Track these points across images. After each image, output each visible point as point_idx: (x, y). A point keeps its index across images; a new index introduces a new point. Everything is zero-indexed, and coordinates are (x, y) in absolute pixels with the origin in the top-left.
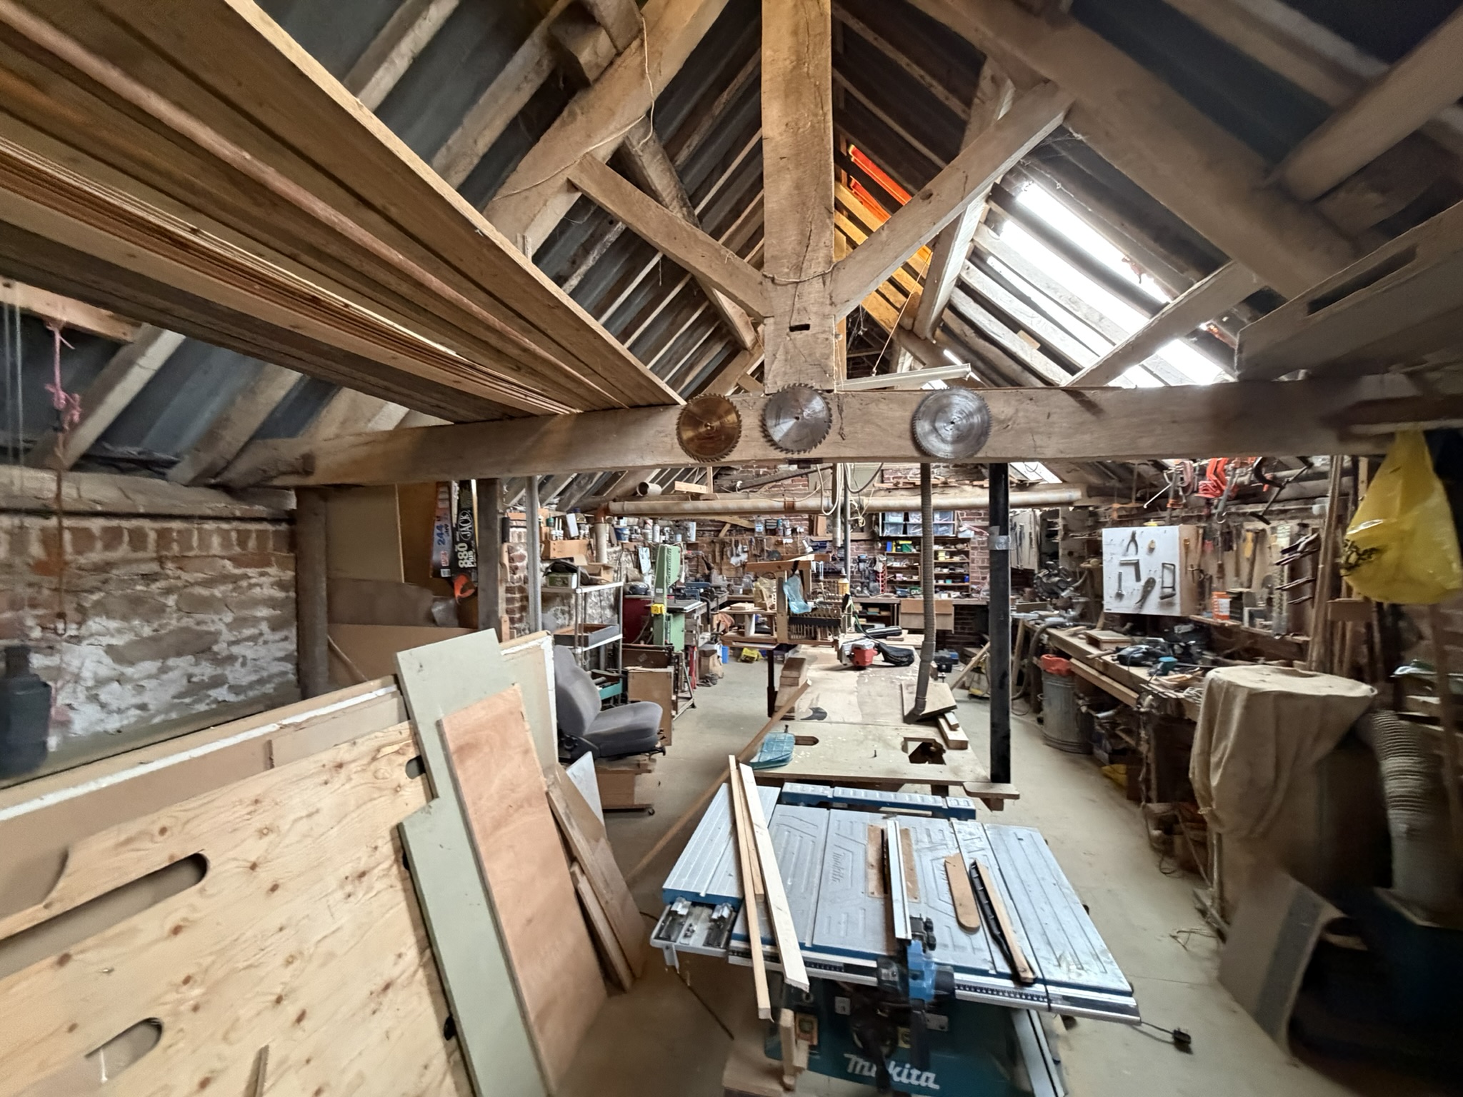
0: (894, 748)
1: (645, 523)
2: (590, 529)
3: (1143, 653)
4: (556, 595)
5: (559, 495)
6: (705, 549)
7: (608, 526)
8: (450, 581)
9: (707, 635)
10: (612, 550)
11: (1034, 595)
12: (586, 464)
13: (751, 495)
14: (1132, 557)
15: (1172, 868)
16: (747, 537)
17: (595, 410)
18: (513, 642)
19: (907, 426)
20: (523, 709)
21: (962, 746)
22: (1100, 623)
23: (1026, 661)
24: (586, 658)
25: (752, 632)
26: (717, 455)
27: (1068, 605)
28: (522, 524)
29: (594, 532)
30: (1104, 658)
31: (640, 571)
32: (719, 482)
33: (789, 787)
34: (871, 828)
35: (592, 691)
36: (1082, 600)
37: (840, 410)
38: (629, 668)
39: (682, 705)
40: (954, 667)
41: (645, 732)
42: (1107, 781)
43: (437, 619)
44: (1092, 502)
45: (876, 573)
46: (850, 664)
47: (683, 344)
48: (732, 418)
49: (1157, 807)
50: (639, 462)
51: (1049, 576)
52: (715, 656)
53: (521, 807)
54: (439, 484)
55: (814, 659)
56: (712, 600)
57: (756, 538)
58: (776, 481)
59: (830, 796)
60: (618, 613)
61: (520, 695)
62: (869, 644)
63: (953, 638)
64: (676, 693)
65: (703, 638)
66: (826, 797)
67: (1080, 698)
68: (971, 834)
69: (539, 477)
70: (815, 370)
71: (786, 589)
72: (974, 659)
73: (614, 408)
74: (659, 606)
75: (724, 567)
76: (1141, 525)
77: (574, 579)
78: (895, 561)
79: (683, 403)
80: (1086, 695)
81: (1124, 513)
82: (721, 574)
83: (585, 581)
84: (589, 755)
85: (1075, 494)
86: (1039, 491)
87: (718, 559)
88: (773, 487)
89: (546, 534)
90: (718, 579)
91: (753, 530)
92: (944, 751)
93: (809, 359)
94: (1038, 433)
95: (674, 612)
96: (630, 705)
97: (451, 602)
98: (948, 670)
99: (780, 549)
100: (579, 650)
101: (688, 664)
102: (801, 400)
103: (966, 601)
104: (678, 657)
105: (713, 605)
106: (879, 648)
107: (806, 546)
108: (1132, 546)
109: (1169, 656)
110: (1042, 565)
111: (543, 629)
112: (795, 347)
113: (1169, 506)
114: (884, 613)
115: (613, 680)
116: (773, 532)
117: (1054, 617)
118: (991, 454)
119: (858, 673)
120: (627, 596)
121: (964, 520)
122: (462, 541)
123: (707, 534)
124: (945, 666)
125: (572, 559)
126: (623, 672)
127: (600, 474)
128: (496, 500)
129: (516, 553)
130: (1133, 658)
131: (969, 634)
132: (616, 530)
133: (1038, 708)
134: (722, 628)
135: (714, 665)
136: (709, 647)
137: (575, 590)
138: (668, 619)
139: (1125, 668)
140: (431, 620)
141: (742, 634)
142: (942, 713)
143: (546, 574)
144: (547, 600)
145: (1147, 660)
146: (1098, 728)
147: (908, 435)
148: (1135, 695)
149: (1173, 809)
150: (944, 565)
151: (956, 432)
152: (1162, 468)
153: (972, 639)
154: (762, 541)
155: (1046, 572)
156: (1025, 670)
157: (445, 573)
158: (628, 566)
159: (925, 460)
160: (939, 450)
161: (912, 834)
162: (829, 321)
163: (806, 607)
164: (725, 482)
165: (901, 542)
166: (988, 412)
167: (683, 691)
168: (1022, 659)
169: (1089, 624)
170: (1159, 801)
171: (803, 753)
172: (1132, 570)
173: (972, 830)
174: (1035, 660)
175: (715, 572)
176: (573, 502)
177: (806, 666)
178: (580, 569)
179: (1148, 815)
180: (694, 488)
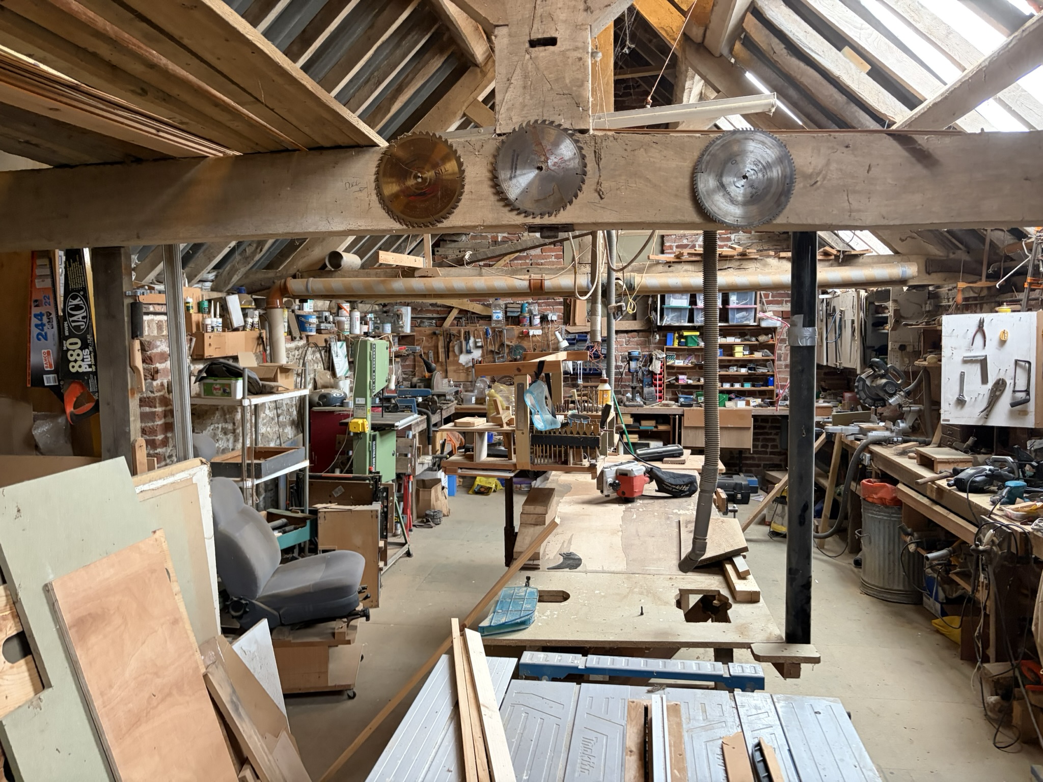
0: (666, 603)
1: (340, 308)
2: (260, 316)
3: (987, 475)
4: (214, 409)
5: (215, 268)
6: (425, 343)
7: (286, 313)
8: (57, 391)
9: (428, 460)
10: (293, 345)
11: (856, 402)
12: (249, 228)
13: (485, 270)
14: (978, 352)
15: (1011, 741)
16: (481, 327)
17: (259, 153)
18: (152, 474)
19: (687, 181)
20: (170, 566)
21: (752, 598)
22: (936, 439)
23: (842, 487)
24: (258, 494)
25: (483, 456)
26: (431, 219)
27: (897, 415)
28: (163, 309)
29: (266, 321)
30: (938, 482)
31: (334, 374)
32: (441, 251)
33: (528, 657)
34: (632, 706)
35: (268, 538)
36: (915, 408)
37: (598, 159)
38: (319, 506)
39: (394, 554)
40: (753, 497)
41: (341, 591)
42: (938, 637)
43: (41, 445)
44: (931, 280)
45: (652, 374)
46: (614, 495)
47: (386, 58)
48: (451, 167)
49: (994, 668)
50: (323, 227)
51: (874, 377)
52: (439, 487)
53: (169, 694)
54: (35, 255)
55: (567, 489)
56: (434, 413)
57: (494, 330)
58: (520, 251)
59: (581, 666)
60: (303, 432)
61: (165, 545)
62: (638, 469)
63: (753, 458)
64: (384, 537)
65: (423, 464)
66: (576, 668)
67: (908, 534)
68: (756, 708)
69: (182, 246)
70: (564, 101)
71: (529, 400)
72: (778, 486)
73: (287, 150)
74: (360, 421)
75: (451, 368)
76: (992, 311)
77: (239, 386)
78: (678, 358)
79: (383, 143)
80: (914, 531)
81: (972, 294)
82: (446, 377)
83: (255, 389)
84: (264, 625)
85: (910, 270)
86: (864, 265)
87: (442, 357)
88: (516, 259)
89: (198, 325)
90: (442, 384)
91: (489, 318)
92: (731, 606)
93: (555, 87)
94: (855, 192)
95: (382, 429)
96: (320, 555)
97: (61, 420)
98: (745, 501)
99: (525, 344)
100: (249, 483)
101: (402, 498)
102: (544, 143)
103: (769, 411)
104: (386, 489)
105: (435, 419)
106: (652, 475)
107: (560, 339)
108: (979, 337)
109: (1018, 479)
110: (866, 362)
111: (196, 456)
112: (537, 69)
113: (1026, 285)
114: (662, 428)
115: (297, 523)
116: (515, 320)
117: (879, 430)
118: (793, 220)
119: (622, 507)
120: (315, 409)
121: (769, 303)
122: (72, 335)
123: (427, 323)
124: (738, 496)
125: (235, 358)
126: (311, 512)
127: (270, 242)
128: (121, 278)
129: (155, 351)
130: (973, 482)
131: (772, 453)
132: (298, 317)
133: (856, 548)
134: (447, 449)
135: (437, 499)
136: (430, 476)
137: (241, 401)
138: (374, 438)
139: (964, 495)
140: (32, 446)
141: (471, 458)
142: (729, 557)
143: (200, 379)
144: (200, 415)
145: (991, 484)
146: (929, 571)
147: (687, 193)
148: (974, 530)
149: (1013, 668)
150: (742, 363)
151: (749, 190)
152: (1020, 235)
153: (777, 459)
154: (501, 332)
155: (870, 371)
156: (840, 499)
157: (49, 380)
158: (315, 366)
159: (710, 227)
160: (726, 214)
161: (683, 710)
162: (584, 33)
163: (554, 423)
164: (450, 251)
165: (686, 334)
166: (791, 162)
167: (395, 535)
168: (837, 485)
169: (921, 439)
170: (997, 660)
171: (548, 613)
172: (977, 368)
173: (759, 703)
174: (853, 485)
175: (438, 376)
176: (235, 279)
177: (555, 499)
178: (247, 373)
179: (983, 678)
180: (405, 260)
